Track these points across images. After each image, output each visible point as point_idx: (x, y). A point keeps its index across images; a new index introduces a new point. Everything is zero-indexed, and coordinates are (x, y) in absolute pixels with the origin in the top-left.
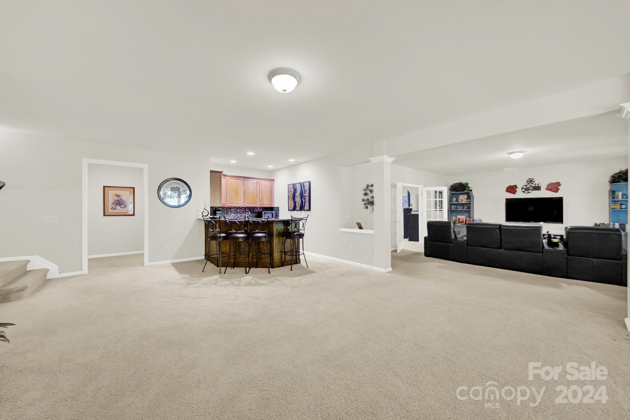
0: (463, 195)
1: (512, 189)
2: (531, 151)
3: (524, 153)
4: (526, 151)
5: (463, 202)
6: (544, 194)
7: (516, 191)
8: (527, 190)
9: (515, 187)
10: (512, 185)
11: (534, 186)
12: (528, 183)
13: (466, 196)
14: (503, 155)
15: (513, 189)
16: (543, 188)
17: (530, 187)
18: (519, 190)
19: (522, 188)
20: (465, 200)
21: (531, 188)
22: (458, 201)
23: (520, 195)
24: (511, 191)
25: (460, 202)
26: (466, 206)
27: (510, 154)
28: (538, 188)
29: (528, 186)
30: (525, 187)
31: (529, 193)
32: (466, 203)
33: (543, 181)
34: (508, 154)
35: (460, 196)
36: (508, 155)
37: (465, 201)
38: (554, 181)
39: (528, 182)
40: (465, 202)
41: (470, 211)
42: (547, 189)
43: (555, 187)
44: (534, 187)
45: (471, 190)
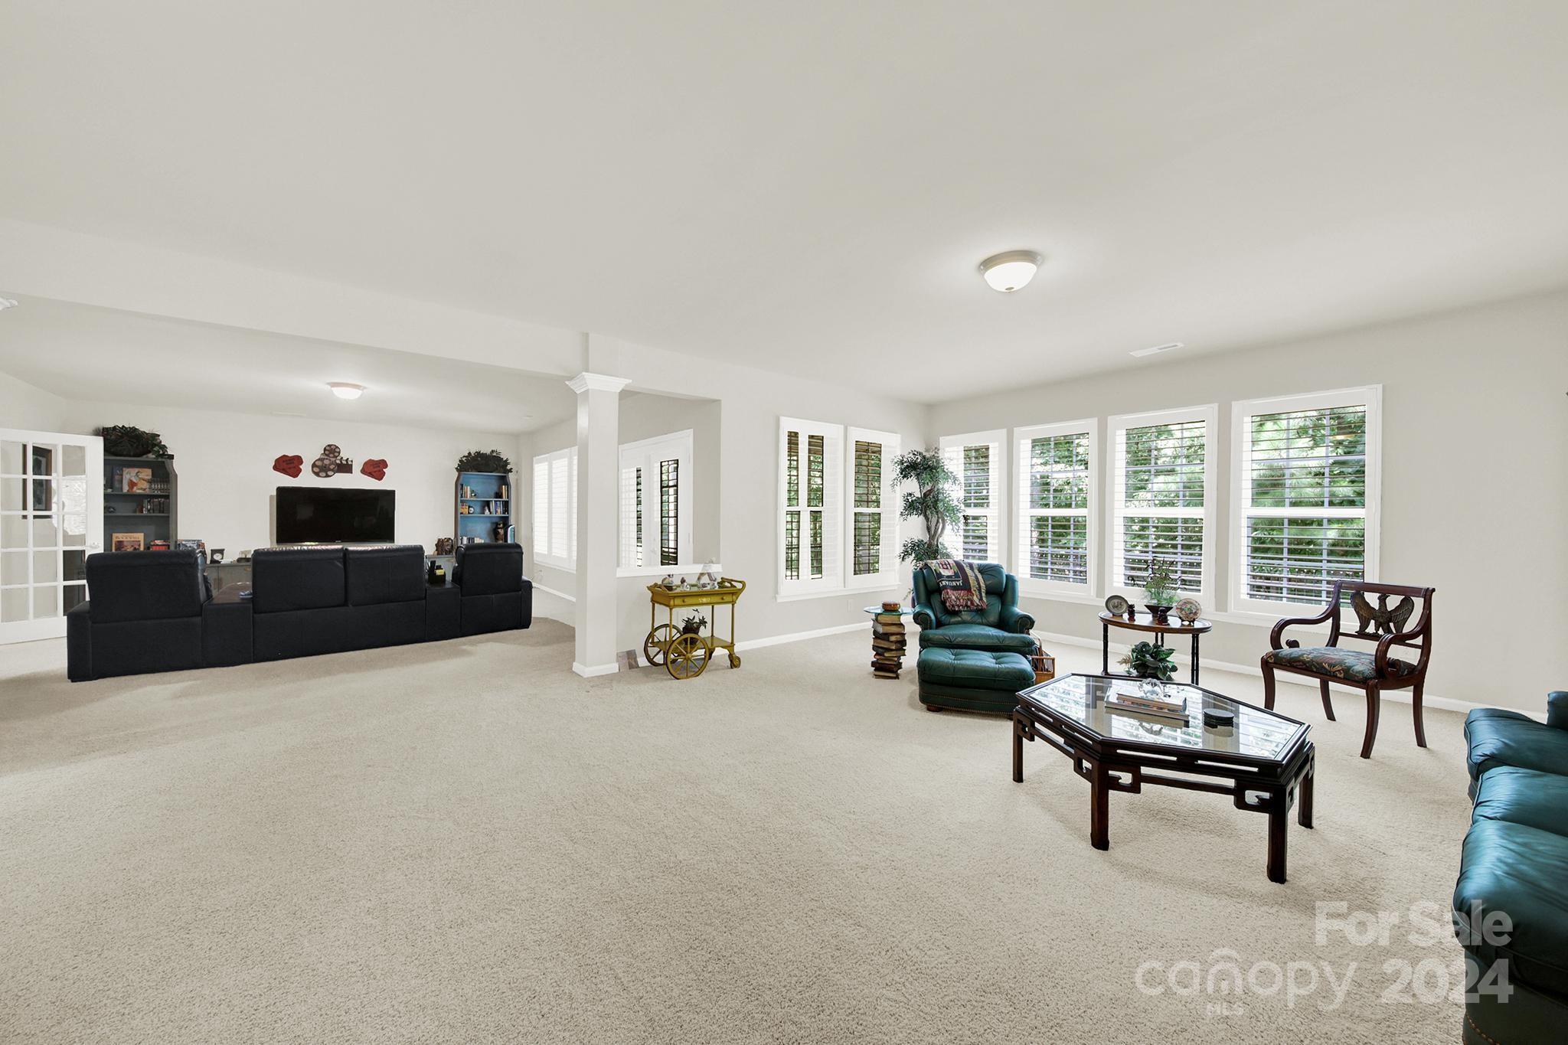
0: (137, 470)
1: (288, 465)
2: (377, 389)
3: (362, 390)
4: (365, 388)
5: (137, 490)
6: (356, 481)
7: (300, 470)
8: (320, 469)
9: (298, 460)
10: (290, 455)
11: (338, 462)
12: (326, 455)
13: (147, 473)
14: (315, 384)
15: (292, 465)
16: (357, 467)
17: (330, 465)
18: (306, 468)
19: (314, 465)
20: (146, 485)
21: (332, 467)
22: (117, 485)
23: (307, 480)
24: (288, 470)
25: (126, 489)
26: (149, 502)
27: (332, 386)
28: (346, 468)
29: (327, 462)
30: (319, 463)
31: (327, 476)
32: (148, 492)
33: (356, 454)
34: (328, 384)
35: (126, 471)
36: (329, 387)
37: (142, 487)
38: (376, 458)
39: (327, 452)
40: (145, 490)
41: (168, 517)
42: (363, 471)
43: (375, 469)
44: (338, 465)
45: (172, 457)
